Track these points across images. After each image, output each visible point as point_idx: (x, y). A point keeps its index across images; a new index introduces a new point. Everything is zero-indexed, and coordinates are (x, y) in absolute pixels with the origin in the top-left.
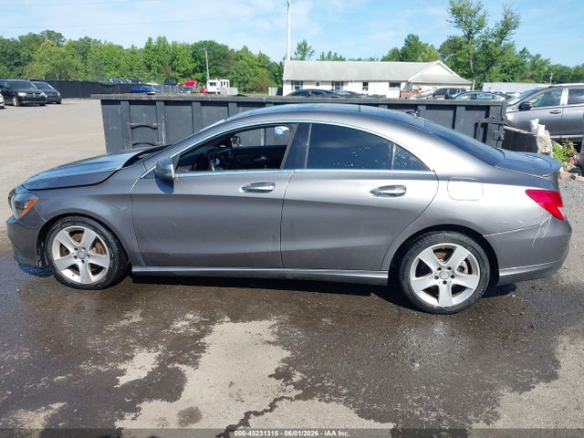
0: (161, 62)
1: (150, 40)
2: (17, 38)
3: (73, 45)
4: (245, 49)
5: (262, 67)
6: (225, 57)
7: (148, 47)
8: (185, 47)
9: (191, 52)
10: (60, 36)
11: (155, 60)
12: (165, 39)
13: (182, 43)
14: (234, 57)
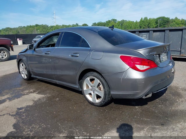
0: (145, 25)
1: (142, 18)
2: (105, 22)
3: (119, 22)
4: (176, 18)
5: (182, 24)
6: (168, 22)
7: (141, 21)
8: (154, 19)
9: (155, 21)
10: (116, 20)
11: (143, 24)
12: (147, 18)
13: (152, 18)
14: (171, 22)
